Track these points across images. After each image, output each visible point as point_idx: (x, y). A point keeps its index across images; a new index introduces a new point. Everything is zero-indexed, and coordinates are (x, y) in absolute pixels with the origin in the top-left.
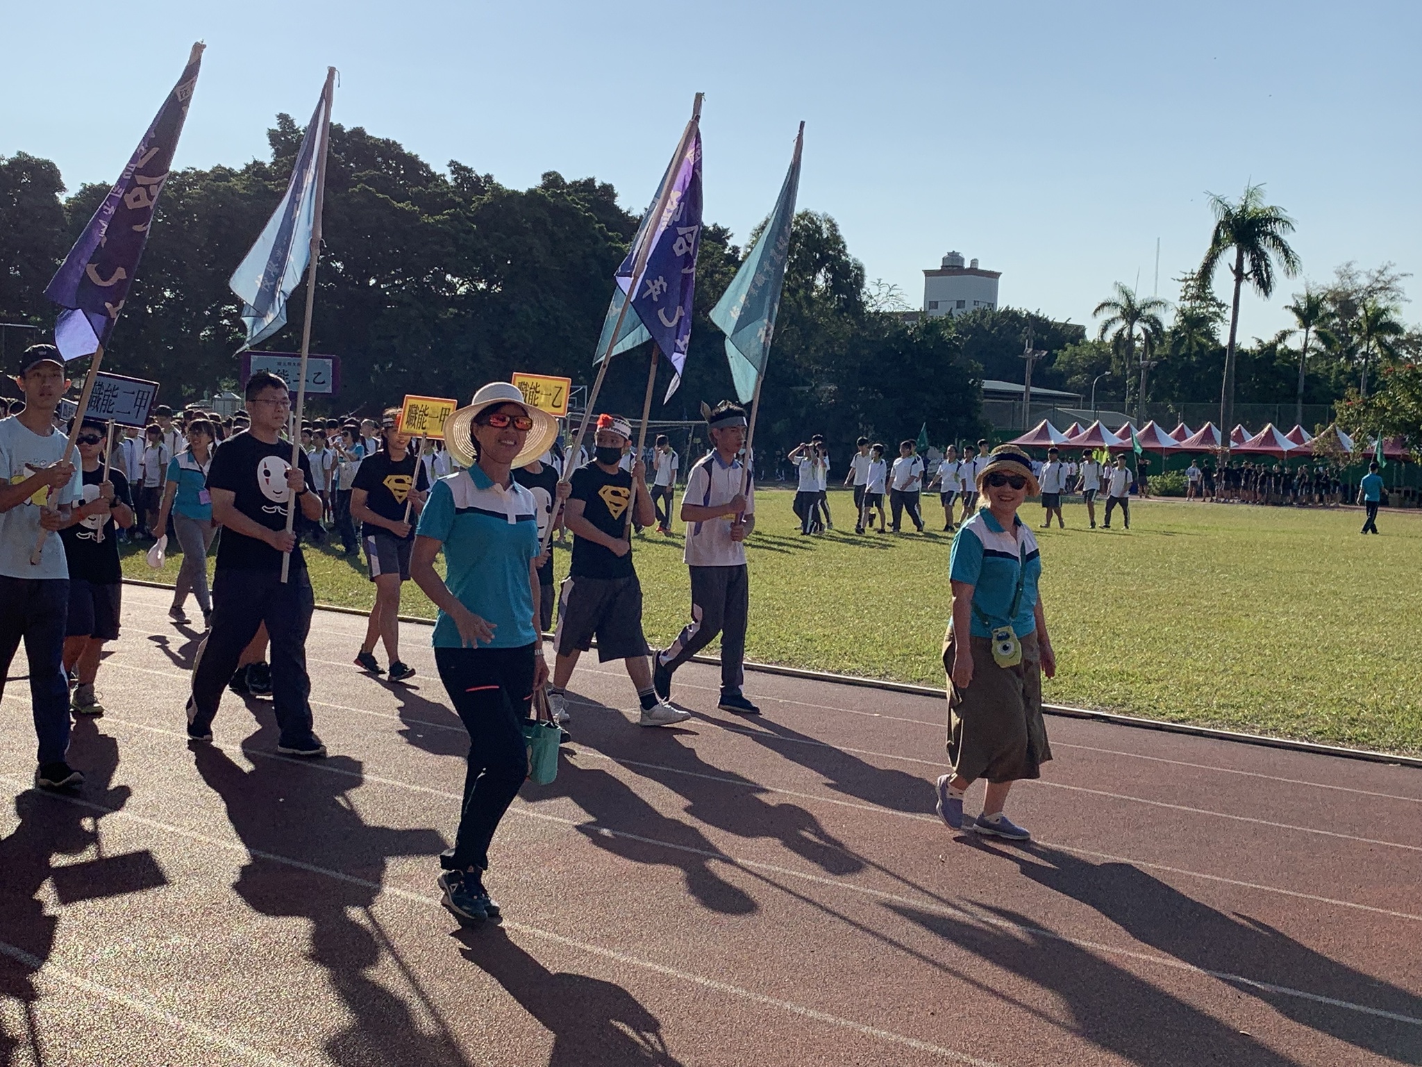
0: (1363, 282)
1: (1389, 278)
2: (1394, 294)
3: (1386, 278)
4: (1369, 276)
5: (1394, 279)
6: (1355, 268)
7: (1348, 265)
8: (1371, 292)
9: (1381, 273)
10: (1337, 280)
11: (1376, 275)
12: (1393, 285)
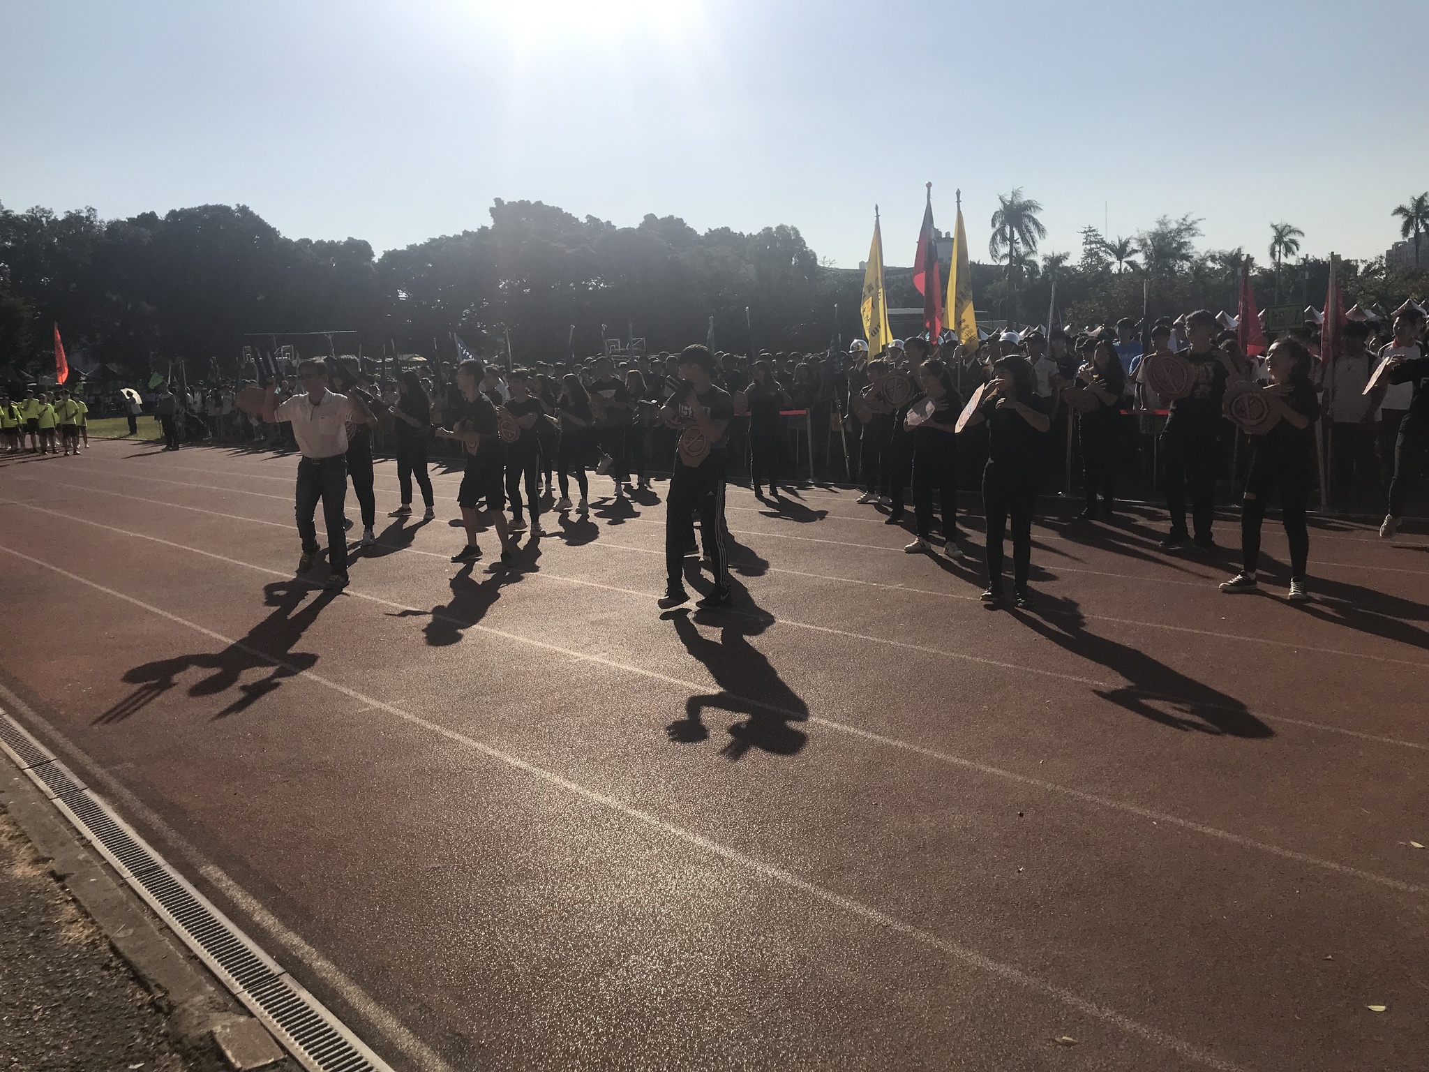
0: (1174, 226)
1: (1191, 222)
2: (1194, 231)
3: (1189, 221)
4: (1177, 222)
5: (1194, 222)
6: (1168, 218)
7: (1165, 216)
8: (1179, 232)
9: (1184, 219)
10: (1157, 226)
11: (1181, 221)
12: (1195, 226)
